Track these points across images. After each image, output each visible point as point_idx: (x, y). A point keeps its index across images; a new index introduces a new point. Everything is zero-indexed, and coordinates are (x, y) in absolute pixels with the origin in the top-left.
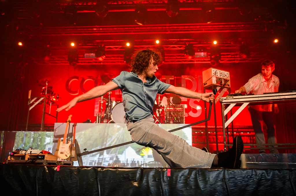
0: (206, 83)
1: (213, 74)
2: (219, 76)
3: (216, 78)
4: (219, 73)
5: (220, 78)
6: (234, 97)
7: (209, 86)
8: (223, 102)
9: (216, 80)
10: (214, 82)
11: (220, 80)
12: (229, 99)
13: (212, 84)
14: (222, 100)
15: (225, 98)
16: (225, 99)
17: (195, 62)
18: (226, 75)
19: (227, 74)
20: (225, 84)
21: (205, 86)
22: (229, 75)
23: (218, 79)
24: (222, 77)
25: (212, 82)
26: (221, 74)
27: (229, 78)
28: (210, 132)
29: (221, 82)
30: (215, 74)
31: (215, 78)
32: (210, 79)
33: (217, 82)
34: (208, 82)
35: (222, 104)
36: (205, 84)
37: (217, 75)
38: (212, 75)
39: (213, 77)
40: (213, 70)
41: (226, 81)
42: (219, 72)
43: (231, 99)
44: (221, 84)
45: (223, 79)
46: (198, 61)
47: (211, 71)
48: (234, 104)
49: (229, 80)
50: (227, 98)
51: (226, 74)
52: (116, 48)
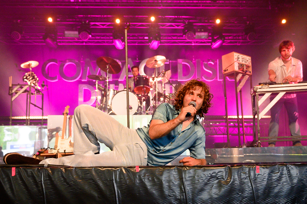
0: (226, 69)
1: (235, 59)
2: (241, 61)
3: (239, 64)
4: (241, 58)
5: (242, 64)
6: (270, 86)
7: (231, 73)
8: (258, 91)
9: (239, 66)
10: (236, 68)
11: (242, 66)
12: (264, 88)
13: (234, 71)
14: (257, 89)
16: (260, 88)
17: (192, 43)
18: (247, 61)
19: (249, 59)
20: (246, 71)
21: (225, 73)
22: (250, 60)
23: (240, 65)
24: (244, 63)
25: (234, 68)
26: (243, 59)
27: (250, 65)
29: (244, 69)
30: (237, 59)
31: (238, 64)
32: (232, 65)
33: (239, 68)
34: (228, 68)
35: (256, 93)
36: (225, 71)
37: (239, 61)
38: (234, 60)
39: (236, 62)
40: (236, 55)
41: (248, 67)
42: (241, 56)
43: (266, 88)
44: (243, 71)
45: (245, 65)
46: (197, 42)
47: (233, 56)
48: (270, 94)
49: (250, 67)
50: (262, 87)
51: (248, 60)
52: (103, 25)
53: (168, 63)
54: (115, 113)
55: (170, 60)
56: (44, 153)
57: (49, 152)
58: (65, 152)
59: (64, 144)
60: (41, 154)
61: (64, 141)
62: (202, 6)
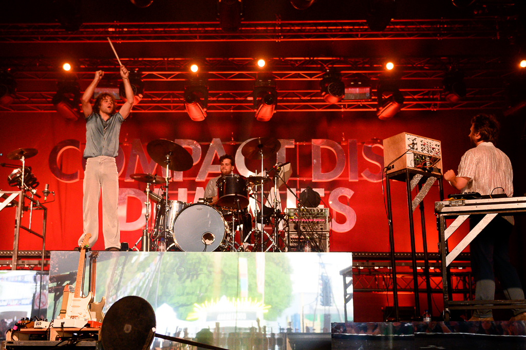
0: (391, 165)
1: (407, 146)
2: (420, 150)
3: (415, 155)
4: (419, 144)
5: (422, 155)
6: (467, 201)
7: (399, 173)
8: (443, 210)
9: (415, 160)
10: (410, 163)
11: (423, 159)
12: (455, 206)
13: (406, 169)
14: (441, 206)
15: (446, 203)
16: (447, 206)
17: (341, 108)
18: (433, 149)
19: (436, 145)
20: (431, 169)
21: (389, 172)
22: (440, 148)
23: (417, 158)
24: (425, 152)
25: (405, 163)
26: (424, 145)
27: (440, 156)
28: (379, 267)
29: (425, 164)
30: (411, 146)
31: (413, 154)
32: (401, 157)
33: (415, 164)
34: (395, 164)
35: (441, 215)
36: (389, 168)
37: (417, 149)
38: (405, 148)
39: (408, 152)
40: (408, 138)
41: (434, 160)
42: (419, 140)
43: (459, 206)
44: (424, 169)
45: (429, 157)
46: (349, 106)
47: (403, 140)
48: (466, 217)
49: (440, 159)
50: (451, 203)
51: (434, 146)
52: (167, 76)
53: (293, 147)
54: (181, 247)
55: (296, 141)
56: (27, 328)
57: (35, 326)
58: (62, 327)
59: (78, 307)
60: (21, 330)
61: (79, 300)
62: (362, 36)
